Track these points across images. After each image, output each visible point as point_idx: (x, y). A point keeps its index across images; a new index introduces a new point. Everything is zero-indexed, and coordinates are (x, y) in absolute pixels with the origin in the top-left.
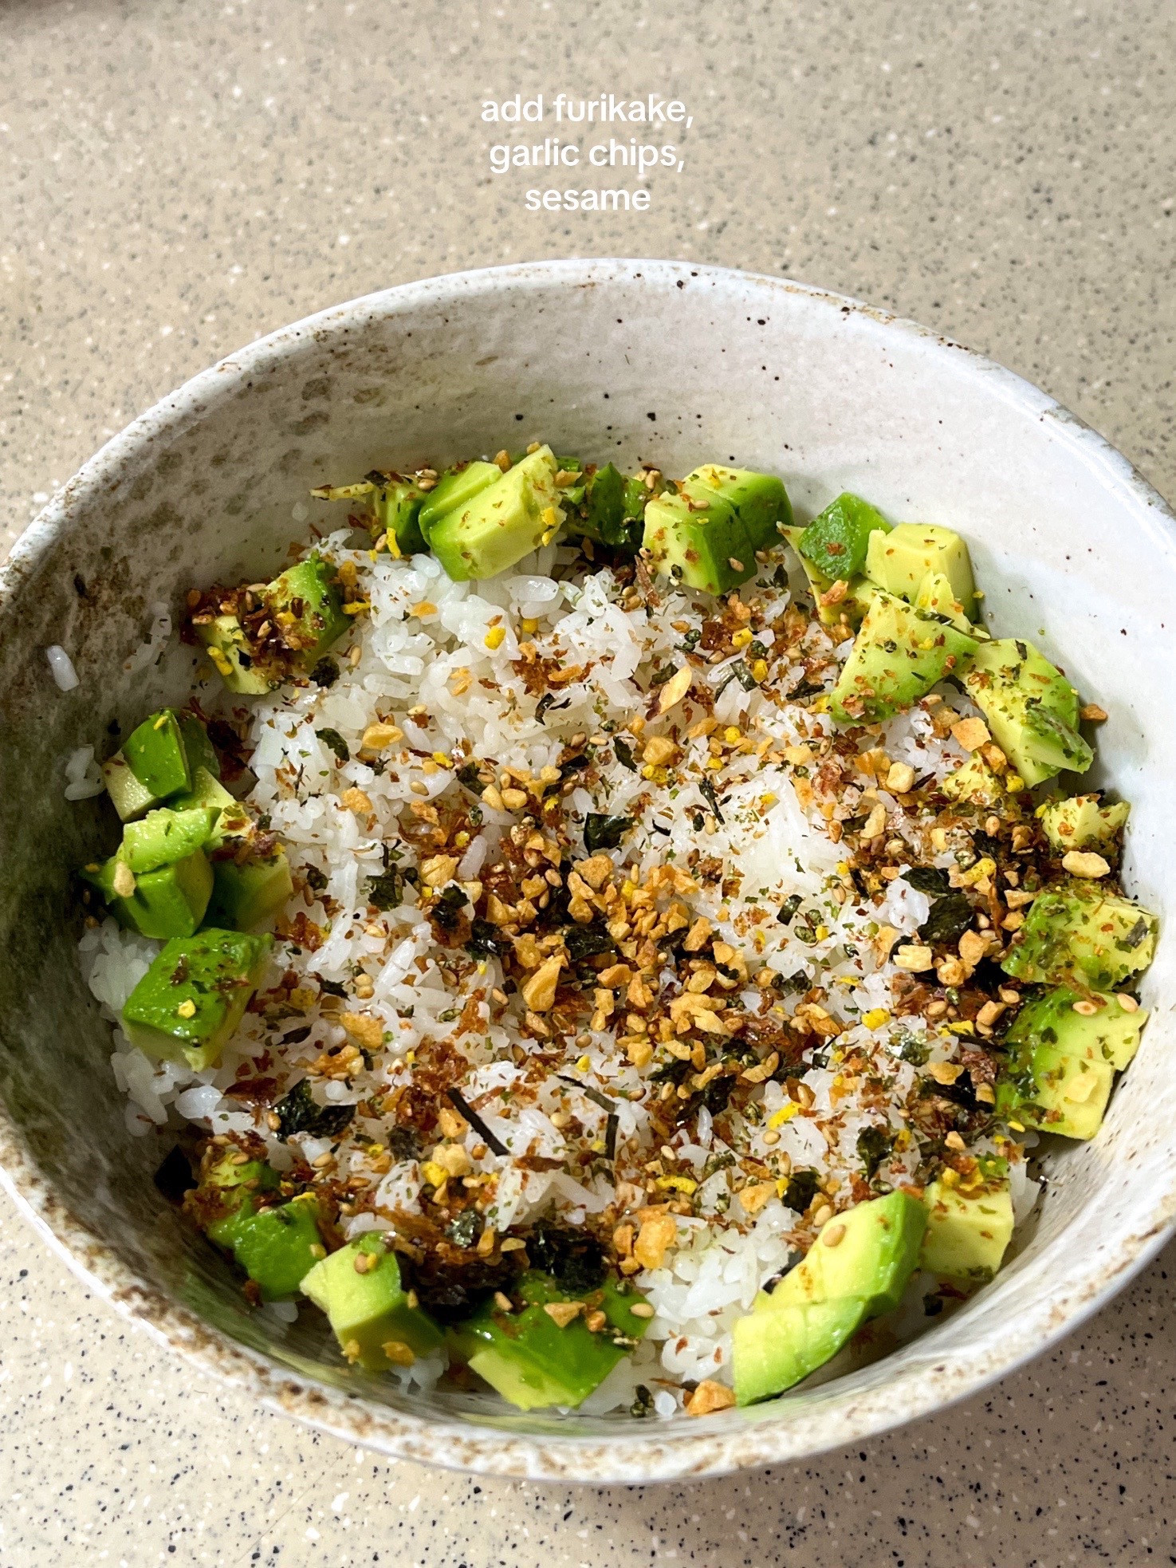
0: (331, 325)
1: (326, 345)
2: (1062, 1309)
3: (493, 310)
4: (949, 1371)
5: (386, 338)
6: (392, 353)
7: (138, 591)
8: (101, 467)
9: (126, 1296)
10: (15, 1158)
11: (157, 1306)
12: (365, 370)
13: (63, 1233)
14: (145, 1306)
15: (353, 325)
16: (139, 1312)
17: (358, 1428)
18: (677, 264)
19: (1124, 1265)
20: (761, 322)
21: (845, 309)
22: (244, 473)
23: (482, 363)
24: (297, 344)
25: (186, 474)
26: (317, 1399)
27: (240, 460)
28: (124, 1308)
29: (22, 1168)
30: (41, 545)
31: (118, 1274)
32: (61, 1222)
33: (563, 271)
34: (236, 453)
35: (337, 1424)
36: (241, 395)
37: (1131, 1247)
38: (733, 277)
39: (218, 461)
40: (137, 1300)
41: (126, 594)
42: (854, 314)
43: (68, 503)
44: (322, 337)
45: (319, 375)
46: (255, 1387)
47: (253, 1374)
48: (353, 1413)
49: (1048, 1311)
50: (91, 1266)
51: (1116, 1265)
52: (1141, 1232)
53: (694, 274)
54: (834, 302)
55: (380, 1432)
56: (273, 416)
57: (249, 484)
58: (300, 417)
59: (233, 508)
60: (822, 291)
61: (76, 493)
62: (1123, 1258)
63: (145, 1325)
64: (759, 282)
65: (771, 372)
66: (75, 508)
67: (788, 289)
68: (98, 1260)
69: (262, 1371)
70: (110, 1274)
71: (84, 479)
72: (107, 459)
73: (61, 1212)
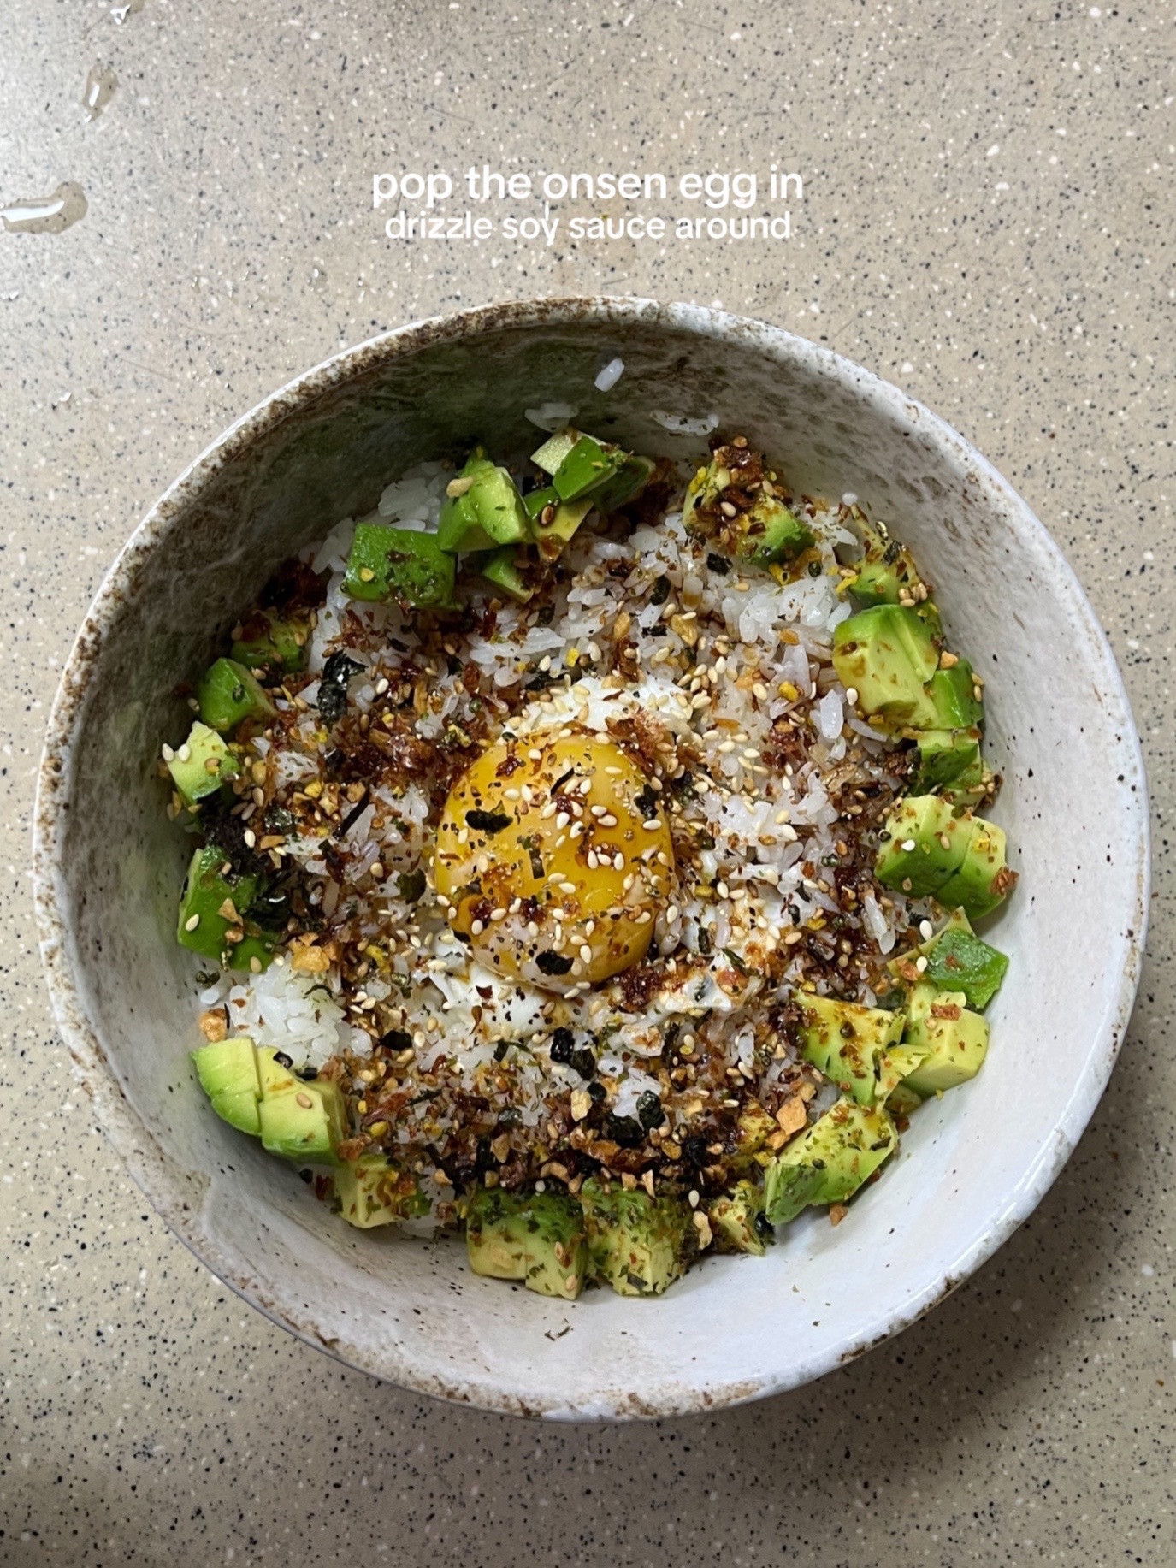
0: (986, 485)
1: (967, 486)
2: (249, 1286)
3: (1052, 617)
4: (186, 1214)
5: (997, 532)
6: (989, 540)
7: (714, 402)
8: (779, 344)
9: (91, 629)
10: (169, 513)
11: (90, 652)
12: (968, 523)
13: (124, 568)
14: (88, 644)
15: (992, 502)
16: (83, 641)
17: (43, 818)
18: (1140, 769)
19: (294, 1325)
20: (1108, 859)
21: (1131, 933)
22: (847, 450)
23: (1016, 617)
24: (956, 462)
25: (818, 408)
26: (55, 785)
27: (853, 443)
28: (82, 631)
29: (162, 521)
30: (689, 325)
31: (105, 617)
32: (132, 563)
33: (1105, 669)
34: (855, 438)
35: (42, 803)
36: (896, 430)
37: (309, 1327)
38: (1140, 824)
39: (841, 427)
40: (91, 637)
41: (706, 395)
42: (1128, 943)
43: (734, 330)
44: (972, 478)
45: (945, 486)
46: (51, 740)
47: (60, 735)
48: (52, 812)
49: (246, 1276)
50: (106, 596)
51: (292, 1318)
52: (322, 1332)
53: (1133, 788)
54: (1136, 921)
55: (43, 834)
56: (897, 461)
57: (843, 456)
58: (910, 480)
59: (820, 448)
60: (1145, 908)
61: (747, 333)
62: (299, 1323)
63: (74, 650)
64: (1141, 849)
65: (1077, 874)
66: (734, 338)
67: (1139, 876)
68: (111, 599)
69: (64, 740)
70: (104, 612)
71: (763, 335)
72: (788, 345)
73: (139, 560)
